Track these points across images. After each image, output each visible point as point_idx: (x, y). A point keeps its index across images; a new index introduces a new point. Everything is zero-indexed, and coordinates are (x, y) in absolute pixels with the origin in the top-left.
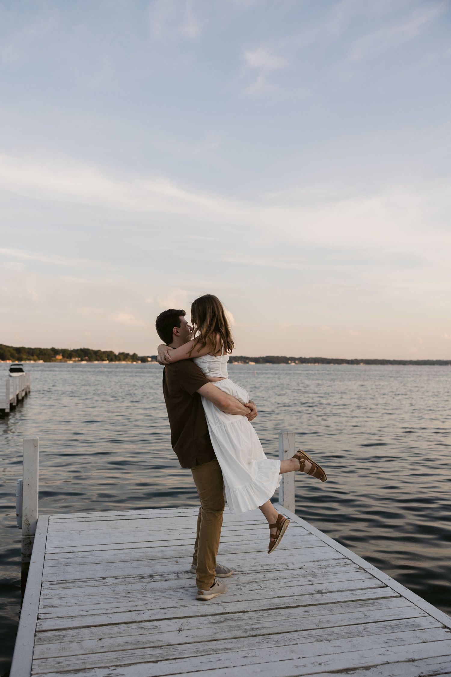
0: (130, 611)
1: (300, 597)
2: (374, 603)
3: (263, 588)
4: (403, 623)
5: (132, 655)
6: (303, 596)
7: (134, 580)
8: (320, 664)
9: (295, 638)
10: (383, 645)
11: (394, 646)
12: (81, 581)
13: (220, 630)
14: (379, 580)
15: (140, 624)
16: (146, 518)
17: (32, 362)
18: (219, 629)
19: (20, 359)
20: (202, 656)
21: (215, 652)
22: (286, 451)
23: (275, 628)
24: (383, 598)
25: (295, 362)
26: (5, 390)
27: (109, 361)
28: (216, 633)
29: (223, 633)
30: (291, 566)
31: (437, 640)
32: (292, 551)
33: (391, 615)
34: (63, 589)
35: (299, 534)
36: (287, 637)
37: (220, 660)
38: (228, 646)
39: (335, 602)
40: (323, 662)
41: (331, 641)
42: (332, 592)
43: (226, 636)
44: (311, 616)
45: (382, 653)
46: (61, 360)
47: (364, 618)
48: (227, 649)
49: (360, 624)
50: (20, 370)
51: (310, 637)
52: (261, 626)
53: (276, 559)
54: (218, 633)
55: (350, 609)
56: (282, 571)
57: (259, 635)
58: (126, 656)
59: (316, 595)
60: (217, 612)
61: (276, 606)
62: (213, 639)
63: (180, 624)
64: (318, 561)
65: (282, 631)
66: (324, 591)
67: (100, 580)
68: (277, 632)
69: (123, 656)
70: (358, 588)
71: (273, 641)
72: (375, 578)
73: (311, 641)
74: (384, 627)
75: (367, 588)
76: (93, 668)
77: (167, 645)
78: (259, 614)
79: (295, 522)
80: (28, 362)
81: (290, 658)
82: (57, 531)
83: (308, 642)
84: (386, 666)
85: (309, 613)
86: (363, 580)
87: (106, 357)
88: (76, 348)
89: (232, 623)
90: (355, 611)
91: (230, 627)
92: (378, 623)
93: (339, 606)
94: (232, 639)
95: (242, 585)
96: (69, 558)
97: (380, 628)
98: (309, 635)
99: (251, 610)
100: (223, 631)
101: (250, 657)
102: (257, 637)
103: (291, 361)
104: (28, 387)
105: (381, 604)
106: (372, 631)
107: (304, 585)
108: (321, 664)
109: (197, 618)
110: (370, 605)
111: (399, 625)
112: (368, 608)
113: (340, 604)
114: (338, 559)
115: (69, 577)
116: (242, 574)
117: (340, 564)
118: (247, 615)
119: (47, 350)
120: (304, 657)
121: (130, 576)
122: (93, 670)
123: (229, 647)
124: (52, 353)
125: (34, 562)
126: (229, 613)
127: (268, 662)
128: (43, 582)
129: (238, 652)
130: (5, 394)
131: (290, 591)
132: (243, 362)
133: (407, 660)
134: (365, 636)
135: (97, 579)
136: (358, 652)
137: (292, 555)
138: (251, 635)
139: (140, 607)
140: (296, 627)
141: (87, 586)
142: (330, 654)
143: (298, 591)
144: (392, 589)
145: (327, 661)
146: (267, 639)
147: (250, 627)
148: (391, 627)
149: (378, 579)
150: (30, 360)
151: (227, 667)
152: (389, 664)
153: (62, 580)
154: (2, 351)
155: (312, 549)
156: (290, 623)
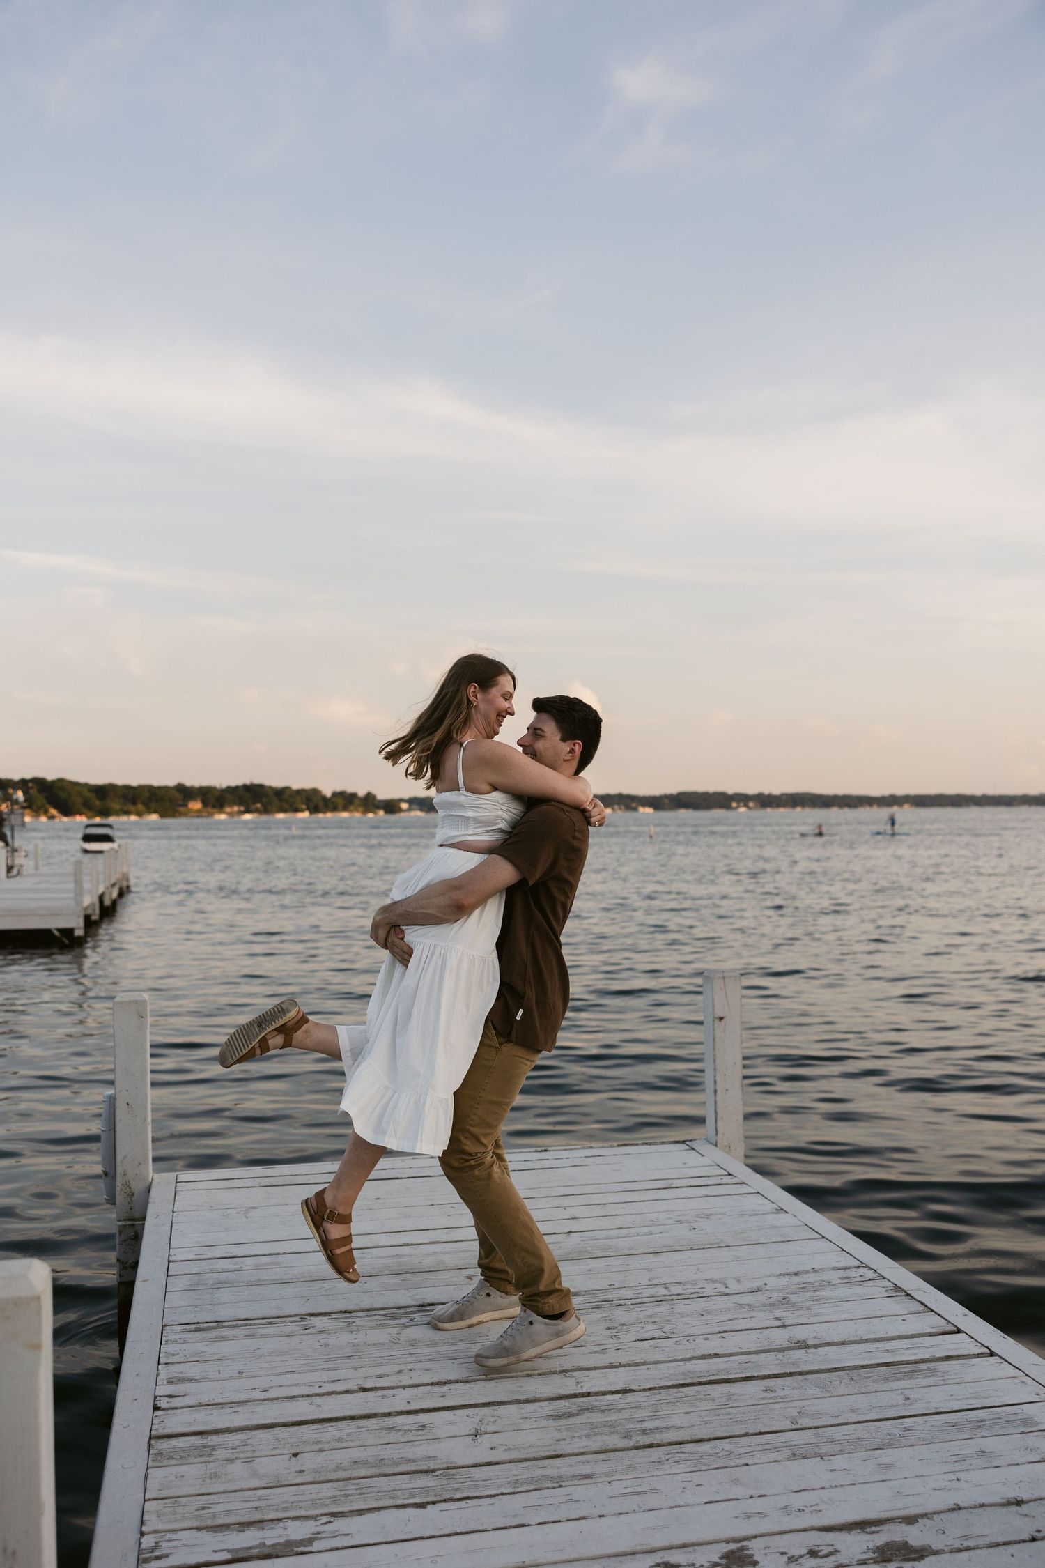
0: (364, 1390)
1: (753, 1358)
2: (928, 1369)
3: (668, 1335)
4: (997, 1416)
5: (368, 1491)
6: (763, 1355)
7: (371, 1323)
8: (799, 1510)
9: (742, 1451)
10: (949, 1467)
11: (973, 1470)
12: (251, 1325)
13: (569, 1434)
14: (941, 1316)
15: (386, 1419)
16: (398, 1178)
17: (133, 818)
18: (567, 1430)
19: (105, 813)
20: (528, 1491)
21: (558, 1482)
22: (721, 1019)
23: (695, 1427)
24: (949, 1358)
25: (746, 806)
26: (71, 886)
27: (311, 813)
28: (559, 1440)
29: (576, 1440)
30: (734, 1287)
32: (736, 1250)
33: (967, 1398)
34: (212, 1340)
35: (754, 1211)
36: (723, 1449)
37: (568, 1501)
38: (586, 1470)
39: (835, 1368)
40: (806, 1507)
41: (826, 1458)
42: (828, 1344)
43: (583, 1447)
44: (781, 1400)
45: (946, 1486)
46: (199, 811)
48: (585, 1477)
49: (895, 1418)
50: (107, 838)
51: (777, 1450)
52: (664, 1425)
53: (698, 1269)
54: (565, 1440)
55: (872, 1384)
56: (712, 1298)
57: (659, 1445)
58: (355, 1492)
59: (792, 1352)
60: (563, 1392)
61: (699, 1377)
62: (554, 1453)
63: (477, 1420)
64: (796, 1274)
65: (712, 1436)
66: (810, 1343)
67: (295, 1321)
68: (700, 1437)
69: (348, 1492)
70: (891, 1334)
71: (691, 1458)
72: (932, 1311)
73: (780, 1459)
74: (951, 1424)
75: (912, 1336)
76: (280, 1520)
77: (448, 1468)
78: (659, 1397)
79: (744, 1183)
80: (124, 819)
81: (730, 1498)
82: (195, 1208)
83: (772, 1460)
84: (955, 1515)
85: (776, 1394)
86: (904, 1317)
87: (303, 803)
88: (233, 783)
89: (597, 1418)
90: (884, 1389)
91: (593, 1426)
92: (936, 1417)
93: (846, 1376)
94: (596, 1453)
95: (619, 1328)
96: (224, 1271)
97: (940, 1429)
98: (776, 1445)
99: (642, 1388)
100: (576, 1435)
101: (638, 1493)
102: (654, 1449)
103: (738, 801)
104: (125, 877)
105: (944, 1372)
106: (922, 1435)
107: (763, 1328)
108: (803, 1510)
109: (516, 1405)
110: (918, 1375)
111: (985, 1420)
112: (913, 1382)
113: (848, 1372)
114: (845, 1268)
115: (225, 1313)
116: (620, 1305)
117: (849, 1281)
118: (630, 1397)
119: (166, 788)
120: (762, 1493)
121: (363, 1312)
122: (281, 1524)
123: (588, 1472)
124: (177, 795)
125: (142, 1281)
126: (589, 1394)
127: (679, 1506)
128: (165, 1326)
129: (610, 1483)
130: (72, 895)
131: (731, 1344)
132: (623, 807)
133: (1004, 1501)
134: (905, 1446)
135: (288, 1319)
136: (888, 1483)
137: (737, 1259)
138: (641, 1443)
139: (385, 1380)
140: (744, 1426)
141: (263, 1336)
142: (823, 1488)
143: (749, 1341)
144: (972, 1338)
145: (817, 1505)
146: (678, 1453)
147: (639, 1426)
148: (967, 1426)
149: (939, 1315)
150: (127, 813)
151: (584, 1518)
152: (961, 1511)
153: (208, 1320)
154: (63, 795)
155: (785, 1246)
156: (730, 1417)
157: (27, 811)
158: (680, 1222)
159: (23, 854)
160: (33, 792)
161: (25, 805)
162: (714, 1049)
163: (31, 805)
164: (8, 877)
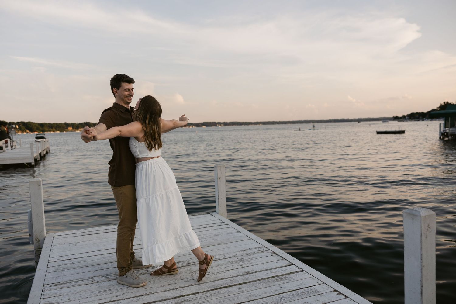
0: (111, 301)
1: (234, 278)
2: (285, 277)
4: (307, 290)
6: (237, 277)
14: (288, 260)
17: (52, 132)
19: (44, 131)
22: (220, 178)
24: (291, 273)
26: (30, 151)
30: (227, 256)
31: (332, 301)
32: (227, 245)
33: (298, 286)
34: (60, 289)
35: (231, 233)
39: (259, 280)
42: (256, 272)
44: (244, 292)
46: (71, 130)
47: (280, 289)
49: (278, 294)
50: (43, 138)
53: (216, 252)
55: (270, 284)
56: (221, 260)
59: (246, 276)
60: (176, 296)
61: (219, 286)
64: (245, 251)
66: (251, 272)
67: (89, 279)
70: (273, 267)
72: (285, 259)
74: (295, 295)
75: (280, 267)
78: (206, 294)
79: (227, 224)
80: (49, 133)
82: (60, 244)
85: (242, 290)
86: (276, 262)
89: (188, 303)
90: (274, 285)
92: (290, 293)
93: (262, 282)
95: (193, 272)
96: (67, 264)
97: (292, 297)
99: (201, 292)
103: (219, 124)
104: (48, 148)
105: (290, 278)
106: (286, 299)
107: (236, 269)
110: (283, 279)
111: (304, 292)
112: (282, 282)
113: (262, 280)
114: (258, 248)
115: (65, 279)
116: (193, 264)
117: (260, 252)
118: (198, 295)
119: (61, 124)
121: (112, 274)
124: (65, 125)
125: (39, 270)
126: (184, 296)
128: (45, 285)
130: (30, 153)
131: (227, 274)
135: (87, 279)
139: (118, 297)
141: (78, 285)
143: (233, 273)
144: (297, 266)
148: (299, 295)
149: (286, 260)
150: (50, 131)
153: (60, 282)
154: (30, 126)
155: (241, 242)
156: (229, 299)
157: (20, 131)
158: (210, 237)
159: (16, 142)
160: (21, 126)
161: (19, 129)
162: (218, 187)
163: (20, 129)
164: (11, 149)
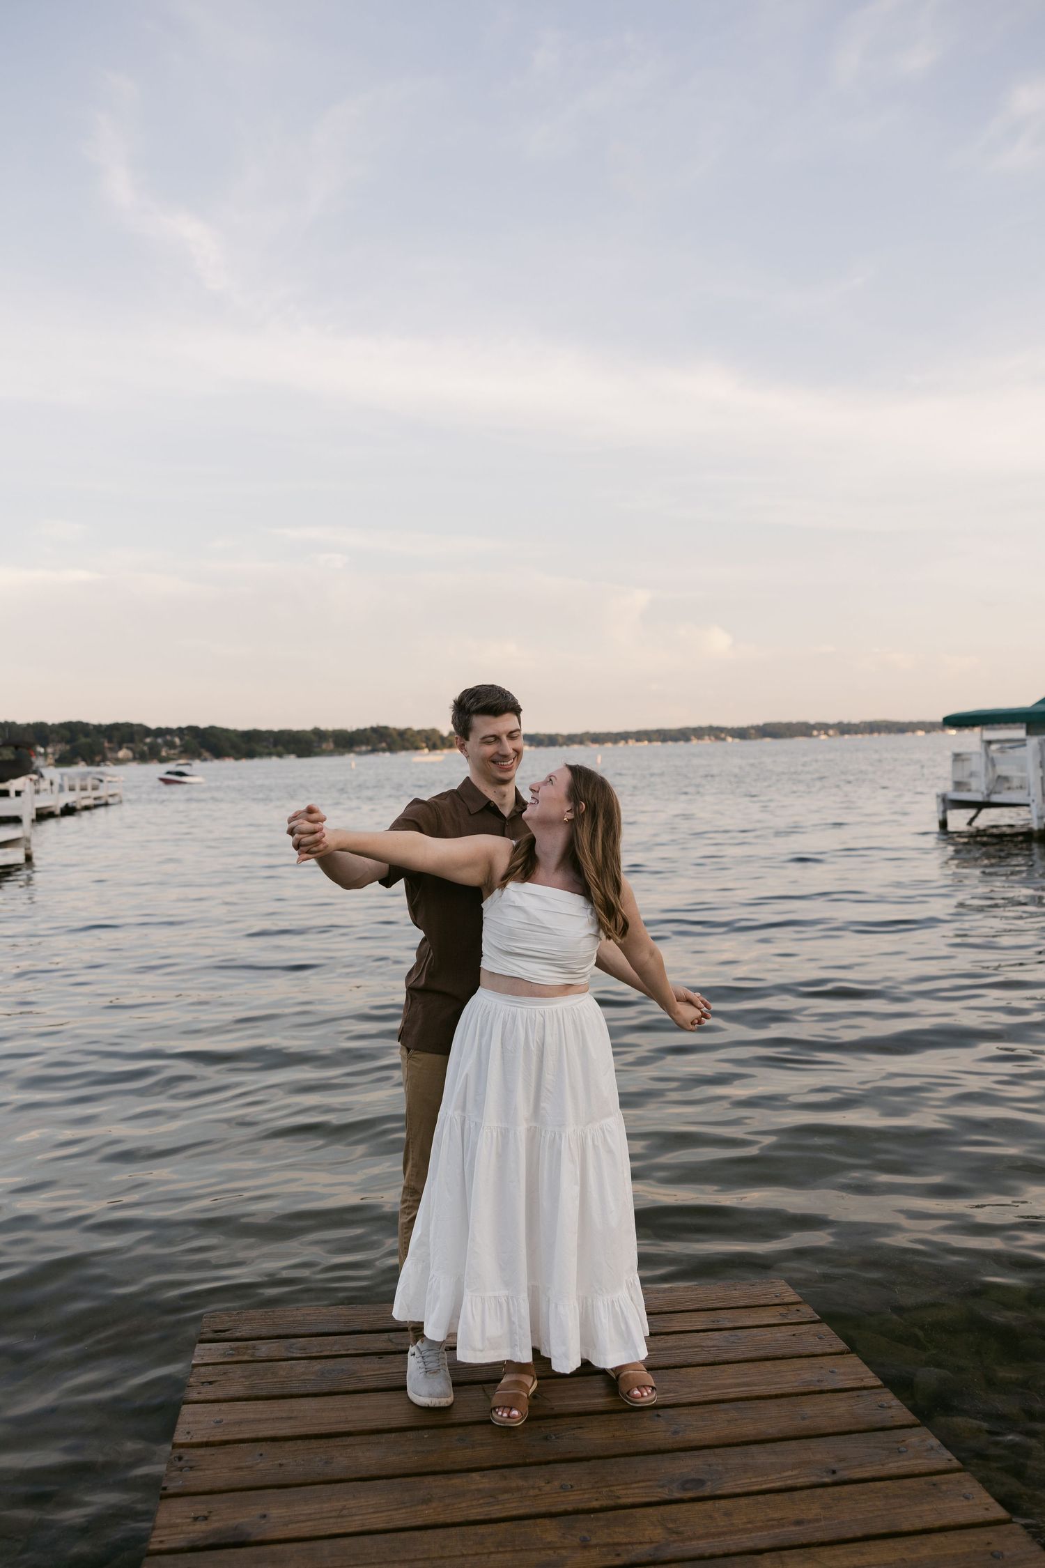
25: (826, 734)
27: (430, 750)
87: (423, 742)
103: (819, 730)
132: (713, 738)
